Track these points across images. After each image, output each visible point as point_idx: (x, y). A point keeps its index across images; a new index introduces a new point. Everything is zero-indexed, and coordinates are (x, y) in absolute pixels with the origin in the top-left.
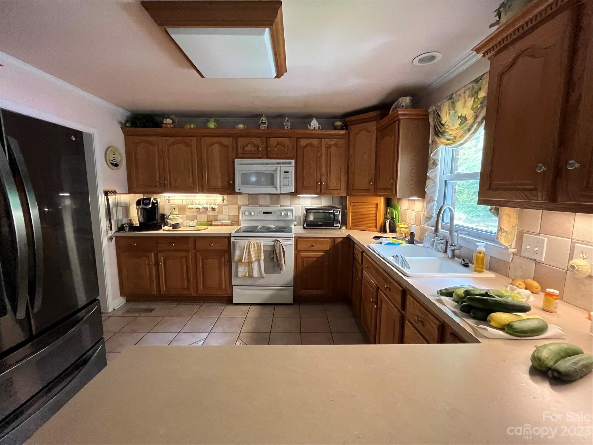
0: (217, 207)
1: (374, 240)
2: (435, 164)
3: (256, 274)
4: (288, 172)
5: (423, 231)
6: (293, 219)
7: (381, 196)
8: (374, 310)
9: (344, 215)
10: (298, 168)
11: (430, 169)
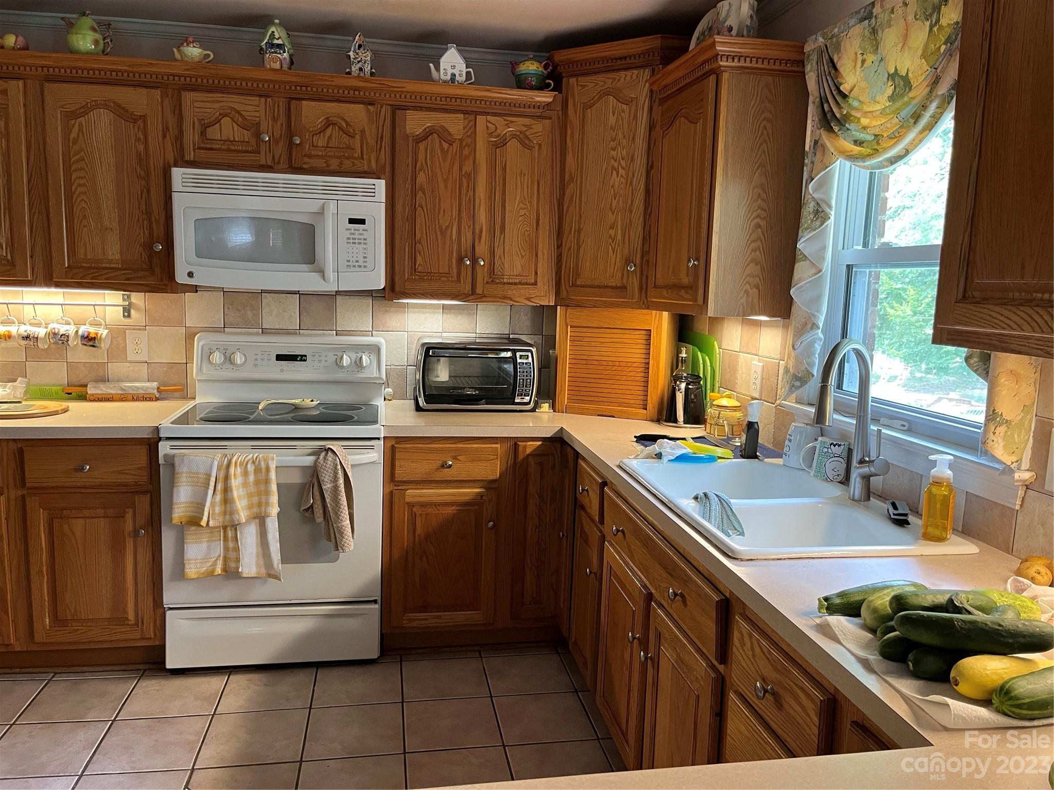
0: (103, 332)
1: (639, 447)
2: (821, 215)
3: (249, 565)
4: (362, 222)
5: (783, 417)
6: (380, 378)
7: (661, 307)
8: (636, 667)
9: (548, 365)
10: (399, 207)
11: (806, 229)
